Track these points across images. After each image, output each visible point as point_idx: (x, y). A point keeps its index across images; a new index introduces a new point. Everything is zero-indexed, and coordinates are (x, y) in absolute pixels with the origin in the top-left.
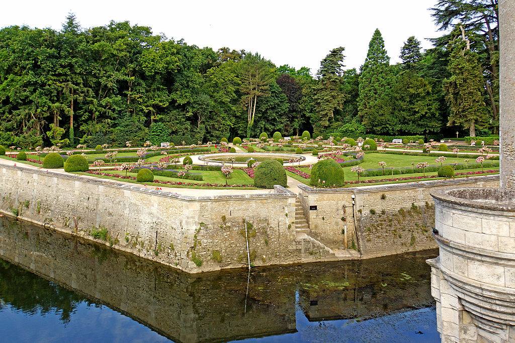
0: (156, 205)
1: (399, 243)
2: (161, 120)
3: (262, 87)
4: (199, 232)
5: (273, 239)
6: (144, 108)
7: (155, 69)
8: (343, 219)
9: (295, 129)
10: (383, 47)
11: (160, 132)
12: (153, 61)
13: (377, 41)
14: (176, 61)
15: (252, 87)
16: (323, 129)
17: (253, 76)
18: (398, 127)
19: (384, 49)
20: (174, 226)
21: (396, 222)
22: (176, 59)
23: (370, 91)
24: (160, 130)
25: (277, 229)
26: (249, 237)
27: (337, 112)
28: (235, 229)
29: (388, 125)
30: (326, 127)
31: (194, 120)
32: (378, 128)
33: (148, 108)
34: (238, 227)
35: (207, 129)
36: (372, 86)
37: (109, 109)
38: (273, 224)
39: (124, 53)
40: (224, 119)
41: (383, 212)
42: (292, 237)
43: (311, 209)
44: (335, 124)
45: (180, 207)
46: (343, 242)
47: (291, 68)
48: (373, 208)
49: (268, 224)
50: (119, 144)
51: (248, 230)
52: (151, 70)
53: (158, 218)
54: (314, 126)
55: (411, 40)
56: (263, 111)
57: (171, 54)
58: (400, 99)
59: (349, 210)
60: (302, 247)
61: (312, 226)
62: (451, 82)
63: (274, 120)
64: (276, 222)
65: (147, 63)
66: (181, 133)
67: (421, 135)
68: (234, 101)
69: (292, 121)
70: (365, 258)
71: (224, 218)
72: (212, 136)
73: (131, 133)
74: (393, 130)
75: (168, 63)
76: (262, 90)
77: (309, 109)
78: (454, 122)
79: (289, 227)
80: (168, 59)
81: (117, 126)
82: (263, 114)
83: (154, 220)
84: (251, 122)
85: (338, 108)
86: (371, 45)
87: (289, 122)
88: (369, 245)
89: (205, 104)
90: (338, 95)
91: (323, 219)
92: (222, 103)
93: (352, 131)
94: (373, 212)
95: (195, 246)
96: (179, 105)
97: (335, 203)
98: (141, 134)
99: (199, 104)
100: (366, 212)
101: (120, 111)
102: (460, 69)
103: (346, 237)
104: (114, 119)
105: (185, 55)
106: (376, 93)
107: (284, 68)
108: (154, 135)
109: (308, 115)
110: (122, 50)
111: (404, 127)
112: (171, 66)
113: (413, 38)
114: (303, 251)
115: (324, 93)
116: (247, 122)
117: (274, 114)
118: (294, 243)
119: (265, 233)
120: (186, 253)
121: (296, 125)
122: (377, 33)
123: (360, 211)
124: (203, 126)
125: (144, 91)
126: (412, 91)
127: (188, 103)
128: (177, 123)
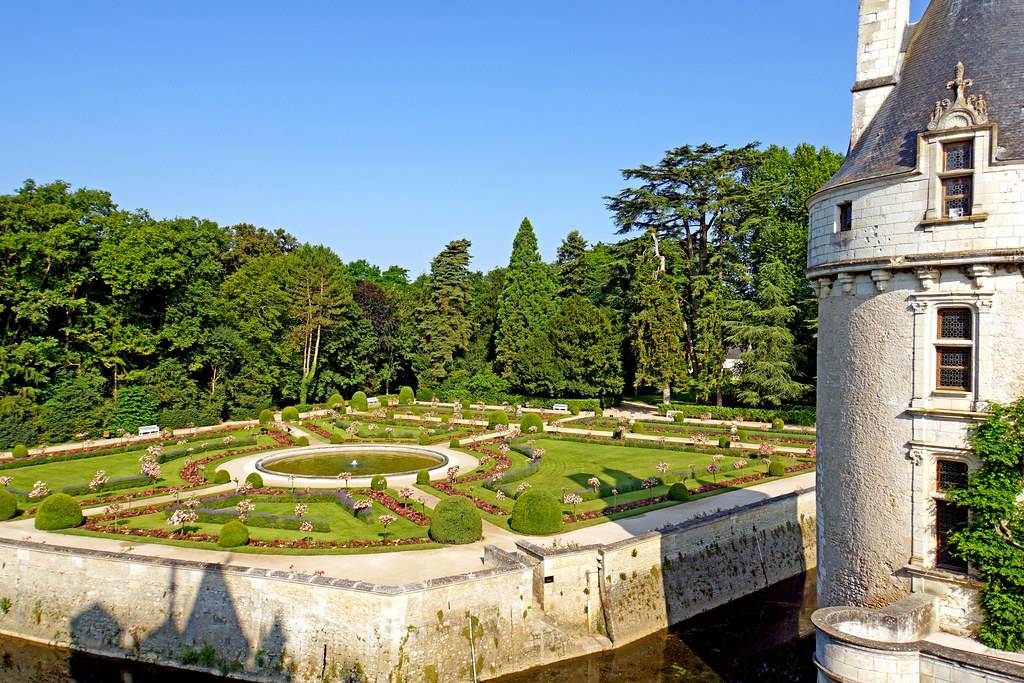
0: (323, 603)
1: (654, 617)
2: (139, 382)
3: (334, 312)
4: (406, 640)
5: (505, 637)
6: (103, 359)
7: (133, 284)
8: (587, 592)
9: (383, 383)
10: (535, 249)
11: (138, 407)
12: (129, 267)
13: (525, 238)
14: (174, 267)
15: (311, 310)
16: (435, 383)
17: (315, 290)
18: (563, 385)
19: (536, 252)
20: (362, 636)
21: (649, 587)
22: (175, 263)
23: (517, 321)
24: (138, 401)
25: (508, 620)
26: (474, 638)
27: (459, 353)
28: (455, 628)
29: (547, 382)
30: (441, 380)
31: (203, 378)
32: (532, 386)
33: (112, 359)
34: (460, 625)
35: (228, 393)
36: (520, 314)
37: (31, 365)
38: (505, 614)
39: (65, 253)
40: (261, 372)
41: (635, 576)
42: (528, 629)
43: (546, 582)
44: (455, 374)
45: (374, 605)
46: (586, 624)
47: (371, 266)
48: (623, 571)
49: (498, 615)
50: (52, 436)
51: (474, 628)
52: (123, 286)
53: (328, 624)
54: (419, 377)
55: (573, 238)
56: (332, 352)
57: (163, 254)
58: (565, 339)
59: (594, 578)
60: (541, 642)
61: (547, 607)
62: (640, 321)
63: (350, 367)
64: (508, 611)
65: (114, 272)
66: (180, 405)
67: (595, 397)
68: (278, 336)
69: (379, 367)
70: (618, 646)
71: (440, 614)
72: (237, 405)
73: (78, 411)
74: (555, 389)
75: (159, 271)
76: (333, 316)
77: (409, 347)
78: (643, 381)
79: (525, 615)
80: (158, 262)
81: (45, 400)
82: (329, 358)
83: (319, 627)
84: (309, 374)
85: (461, 345)
86: (516, 244)
87: (374, 371)
88: (622, 625)
89: (227, 346)
90: (462, 323)
91: (562, 594)
92: (255, 341)
93: (486, 389)
94: (623, 576)
95: (400, 664)
96: (178, 349)
97: (576, 568)
98: (97, 412)
99: (216, 347)
100: (616, 578)
101: (53, 370)
102: (653, 301)
103: (590, 616)
104: (42, 385)
105: (189, 254)
106: (525, 326)
107: (358, 267)
108: (124, 413)
109: (409, 356)
110: (63, 247)
111: (572, 386)
112: (165, 278)
113: (576, 233)
114: (542, 648)
115: (437, 319)
116: (302, 373)
117: (350, 358)
118: (531, 638)
119: (494, 629)
120: (387, 677)
121: (387, 373)
122: (526, 225)
123: (609, 578)
124: (221, 386)
125: (103, 325)
126: (584, 328)
127: (195, 345)
128: (172, 386)
